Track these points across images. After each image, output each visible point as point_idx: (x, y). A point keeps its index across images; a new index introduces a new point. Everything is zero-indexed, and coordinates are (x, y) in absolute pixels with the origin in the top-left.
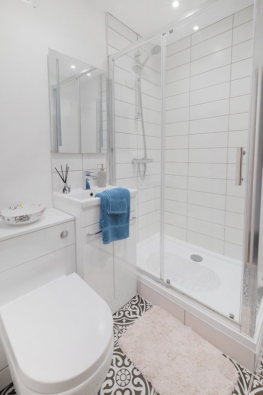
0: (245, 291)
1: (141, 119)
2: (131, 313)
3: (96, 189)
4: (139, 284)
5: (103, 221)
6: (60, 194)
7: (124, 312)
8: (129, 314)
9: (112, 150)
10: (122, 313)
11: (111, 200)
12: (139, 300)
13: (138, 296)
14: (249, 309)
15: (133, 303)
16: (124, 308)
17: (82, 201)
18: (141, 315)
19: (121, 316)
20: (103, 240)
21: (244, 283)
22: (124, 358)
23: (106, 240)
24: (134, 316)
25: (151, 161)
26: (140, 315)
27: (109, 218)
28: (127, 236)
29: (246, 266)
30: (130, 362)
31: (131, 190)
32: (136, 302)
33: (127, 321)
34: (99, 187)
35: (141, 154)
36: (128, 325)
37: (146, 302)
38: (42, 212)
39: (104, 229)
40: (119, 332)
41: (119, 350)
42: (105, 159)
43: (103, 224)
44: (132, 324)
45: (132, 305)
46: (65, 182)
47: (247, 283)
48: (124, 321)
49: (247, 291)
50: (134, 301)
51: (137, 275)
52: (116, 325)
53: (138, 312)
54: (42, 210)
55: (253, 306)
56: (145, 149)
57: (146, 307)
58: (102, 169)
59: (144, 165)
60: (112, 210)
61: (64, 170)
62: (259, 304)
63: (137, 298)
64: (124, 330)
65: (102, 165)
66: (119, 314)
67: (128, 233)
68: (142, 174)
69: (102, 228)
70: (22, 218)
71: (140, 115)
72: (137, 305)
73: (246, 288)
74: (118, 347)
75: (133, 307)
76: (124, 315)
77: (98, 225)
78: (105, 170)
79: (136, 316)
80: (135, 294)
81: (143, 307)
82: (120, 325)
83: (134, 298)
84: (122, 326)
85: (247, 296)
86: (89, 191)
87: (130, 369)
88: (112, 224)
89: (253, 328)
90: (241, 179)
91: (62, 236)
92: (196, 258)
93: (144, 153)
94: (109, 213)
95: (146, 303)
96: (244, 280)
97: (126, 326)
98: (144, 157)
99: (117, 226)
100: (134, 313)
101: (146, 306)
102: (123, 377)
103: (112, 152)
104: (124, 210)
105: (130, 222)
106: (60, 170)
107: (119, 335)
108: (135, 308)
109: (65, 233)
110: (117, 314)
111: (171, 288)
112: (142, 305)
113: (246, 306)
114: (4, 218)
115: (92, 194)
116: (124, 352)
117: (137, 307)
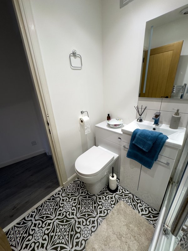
11: (137, 136)
12: (155, 214)
15: (150, 209)
16: (143, 203)
22: (114, 204)
30: (112, 208)
33: (135, 205)
41: (118, 202)
45: (148, 208)
48: (134, 203)
50: (152, 210)
53: (143, 213)
58: (176, 114)
60: (136, 142)
63: (156, 212)
64: (128, 204)
66: (138, 200)
75: (146, 208)
76: (138, 203)
83: (155, 210)
87: (110, 208)
94: (133, 143)
100: (142, 210)
101: (152, 221)
102: (106, 205)
107: (125, 201)
110: (137, 198)
112: (152, 217)
115: (154, 129)
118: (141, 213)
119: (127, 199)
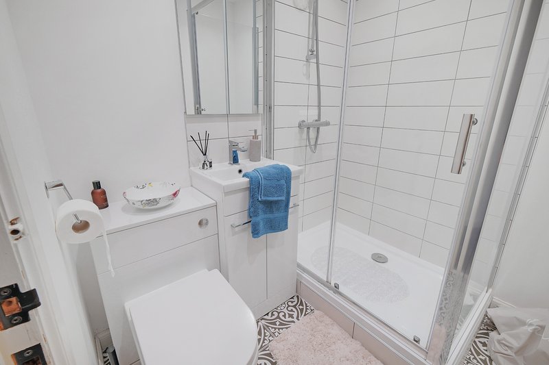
0: (443, 306)
1: (315, 60)
2: (287, 316)
3: (246, 164)
4: (298, 284)
5: (252, 209)
6: (198, 170)
7: (279, 313)
8: (284, 316)
9: (270, 108)
10: (276, 314)
11: (263, 182)
12: (298, 301)
13: (298, 297)
14: (444, 330)
15: (290, 303)
16: (279, 308)
17: (224, 183)
18: (298, 320)
19: (274, 317)
20: (252, 232)
21: (443, 296)
23: (256, 233)
24: (291, 319)
25: (327, 124)
26: (298, 318)
27: (261, 206)
28: (286, 227)
29: (450, 274)
31: (293, 168)
32: (294, 303)
33: (281, 324)
34: (250, 160)
35: (312, 115)
36: (282, 329)
37: (306, 304)
38: (175, 194)
39: (254, 219)
40: (271, 335)
41: (270, 355)
42: (260, 122)
43: (252, 212)
44: (287, 328)
45: (289, 306)
46: (205, 155)
47: (448, 296)
48: (278, 323)
49: (445, 307)
50: (292, 302)
51: (298, 273)
52: (268, 326)
53: (295, 316)
54: (175, 192)
55: (450, 327)
56: (319, 106)
57: (306, 311)
58: (255, 137)
59: (316, 129)
60: (265, 195)
61: (203, 137)
62: (460, 325)
63: (295, 299)
64: (276, 334)
65: (256, 131)
66: (272, 315)
67: (287, 225)
68: (313, 142)
69: (251, 217)
70: (150, 202)
71: (314, 53)
72: (295, 306)
73: (445, 302)
74: (268, 352)
75: (289, 309)
76: (278, 317)
77: (246, 213)
78: (260, 138)
79: (292, 320)
80: (294, 294)
81: (302, 310)
82: (272, 328)
83: (292, 298)
84: (275, 329)
85: (444, 313)
86: (237, 167)
88: (265, 213)
89: (445, 354)
90: (462, 164)
91: (200, 223)
92: (379, 258)
93: (317, 111)
94: (260, 199)
95: (307, 306)
96: (444, 292)
97: (279, 329)
98: (317, 118)
99: (271, 216)
100: (291, 316)
101: (307, 309)
103: (270, 111)
104: (281, 196)
105: (290, 210)
106: (196, 138)
107: (271, 338)
108: (292, 311)
109: (204, 222)
110: (270, 314)
111: (340, 294)
112: (301, 307)
113: (440, 325)
114: (128, 201)
115: (240, 171)
116: (274, 358)
117: (294, 309)
118: (295, 320)
119: (268, 334)
